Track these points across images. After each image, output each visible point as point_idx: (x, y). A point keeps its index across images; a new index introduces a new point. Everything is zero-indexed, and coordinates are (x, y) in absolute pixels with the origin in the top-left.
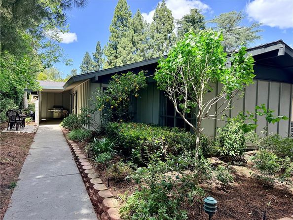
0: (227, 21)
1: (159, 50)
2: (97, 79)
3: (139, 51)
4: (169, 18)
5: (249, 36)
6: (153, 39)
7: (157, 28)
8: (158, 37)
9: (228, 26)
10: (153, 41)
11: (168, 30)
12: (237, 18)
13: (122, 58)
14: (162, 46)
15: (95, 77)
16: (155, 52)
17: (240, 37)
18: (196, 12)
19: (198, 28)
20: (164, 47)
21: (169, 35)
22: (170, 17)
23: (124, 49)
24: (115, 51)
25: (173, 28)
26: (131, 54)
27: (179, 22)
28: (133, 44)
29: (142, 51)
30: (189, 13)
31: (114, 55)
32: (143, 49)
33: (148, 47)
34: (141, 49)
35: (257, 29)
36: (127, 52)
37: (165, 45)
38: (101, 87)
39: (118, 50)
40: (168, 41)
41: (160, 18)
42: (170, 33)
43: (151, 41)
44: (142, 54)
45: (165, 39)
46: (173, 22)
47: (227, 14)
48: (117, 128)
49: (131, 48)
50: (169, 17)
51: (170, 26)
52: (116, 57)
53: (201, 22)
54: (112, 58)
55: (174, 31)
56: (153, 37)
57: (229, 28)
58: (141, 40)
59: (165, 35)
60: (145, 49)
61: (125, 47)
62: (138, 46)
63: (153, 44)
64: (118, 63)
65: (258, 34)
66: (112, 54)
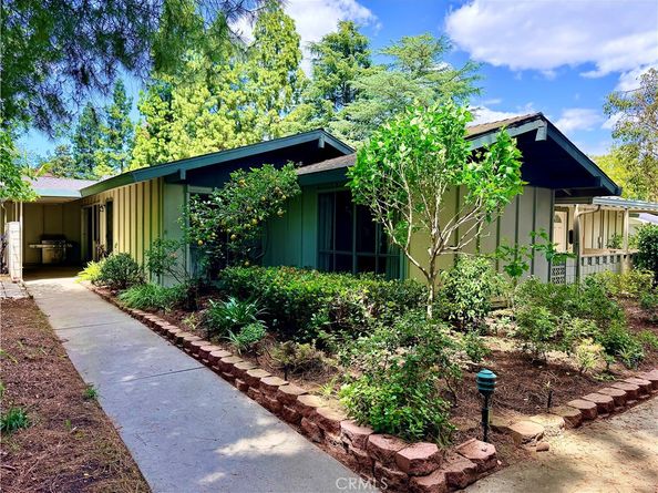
0: (416, 55)
1: (270, 106)
2: (183, 177)
3: (224, 107)
4: (291, 36)
5: (459, 87)
6: (256, 81)
7: (264, 56)
8: (266, 76)
9: (417, 64)
10: (255, 86)
11: (288, 63)
12: (436, 49)
13: (185, 120)
14: (276, 98)
15: (179, 172)
16: (260, 111)
17: (442, 88)
18: (351, 28)
19: (356, 64)
20: (280, 100)
21: (291, 73)
22: (292, 33)
23: (189, 101)
24: (165, 104)
25: (298, 59)
26: (206, 113)
27: (315, 49)
28: (209, 89)
29: (232, 107)
30: (335, 30)
31: (163, 113)
32: (234, 101)
33: (243, 98)
34: (229, 101)
35: (473, 74)
36: (196, 107)
37: (282, 95)
38: (185, 191)
39: (175, 103)
40: (288, 88)
41: (270, 34)
42: (293, 68)
43: (251, 86)
44: (231, 113)
45: (283, 83)
46: (298, 45)
47: (415, 40)
48: (251, 278)
49: (206, 99)
50: (289, 34)
51: (292, 54)
52: (169, 118)
53: (361, 51)
54: (158, 119)
55: (300, 65)
56: (255, 77)
57: (421, 67)
58: (228, 82)
59: (283, 74)
60: (238, 102)
61: (191, 96)
62: (222, 94)
63: (255, 93)
64: (174, 133)
65: (476, 85)
66: (157, 110)
